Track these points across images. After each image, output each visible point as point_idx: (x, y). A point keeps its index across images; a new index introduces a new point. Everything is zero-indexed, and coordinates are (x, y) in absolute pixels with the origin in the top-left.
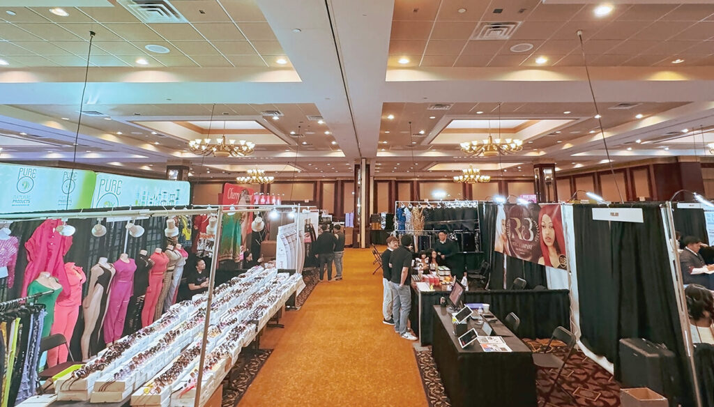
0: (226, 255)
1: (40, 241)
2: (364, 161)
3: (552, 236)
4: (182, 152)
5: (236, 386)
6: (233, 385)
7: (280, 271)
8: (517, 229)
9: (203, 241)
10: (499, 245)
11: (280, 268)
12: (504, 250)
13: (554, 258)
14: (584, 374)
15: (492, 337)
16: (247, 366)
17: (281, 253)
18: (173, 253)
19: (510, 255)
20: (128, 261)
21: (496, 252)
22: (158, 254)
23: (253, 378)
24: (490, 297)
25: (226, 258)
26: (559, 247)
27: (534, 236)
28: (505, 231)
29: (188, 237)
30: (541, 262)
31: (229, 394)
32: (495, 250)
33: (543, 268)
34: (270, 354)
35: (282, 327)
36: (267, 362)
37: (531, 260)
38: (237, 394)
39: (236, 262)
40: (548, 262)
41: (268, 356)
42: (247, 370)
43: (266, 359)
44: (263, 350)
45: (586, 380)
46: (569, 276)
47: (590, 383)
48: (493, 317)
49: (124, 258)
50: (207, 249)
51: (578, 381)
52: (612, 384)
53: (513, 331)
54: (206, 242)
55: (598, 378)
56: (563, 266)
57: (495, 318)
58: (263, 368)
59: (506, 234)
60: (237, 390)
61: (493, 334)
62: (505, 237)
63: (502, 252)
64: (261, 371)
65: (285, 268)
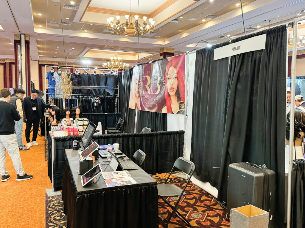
2: (23, 36)
3: (175, 87)
8: (147, 86)
10: (133, 103)
12: (136, 107)
13: (175, 105)
14: (192, 199)
15: (118, 172)
19: (140, 109)
21: (130, 109)
24: (121, 139)
26: (180, 95)
27: (161, 89)
28: (137, 89)
30: (164, 110)
32: (130, 107)
33: (165, 115)
37: (157, 110)
40: (170, 110)
45: (194, 204)
46: (186, 118)
47: (198, 206)
48: (122, 154)
51: (189, 205)
52: (215, 205)
53: (139, 165)
55: (204, 200)
56: (182, 111)
57: (124, 155)
59: (138, 92)
61: (119, 168)
62: (137, 94)
63: (134, 108)
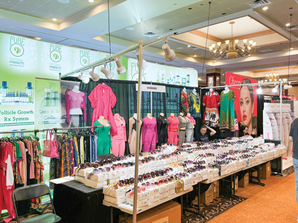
0: (224, 125)
1: (97, 97)
4: (213, 62)
5: (205, 214)
6: (204, 213)
7: (266, 141)
9: (208, 114)
11: (267, 139)
16: (220, 204)
17: (267, 125)
18: (183, 118)
20: (151, 118)
22: (172, 117)
23: (220, 212)
25: (224, 128)
29: (198, 110)
31: (198, 218)
34: (242, 201)
35: (263, 185)
36: (236, 206)
38: (203, 219)
39: (232, 131)
41: (240, 202)
42: (219, 206)
43: (237, 203)
44: (238, 197)
49: (149, 116)
50: (211, 120)
54: (210, 115)
58: (231, 209)
60: (203, 217)
64: (229, 210)
65: (271, 138)
